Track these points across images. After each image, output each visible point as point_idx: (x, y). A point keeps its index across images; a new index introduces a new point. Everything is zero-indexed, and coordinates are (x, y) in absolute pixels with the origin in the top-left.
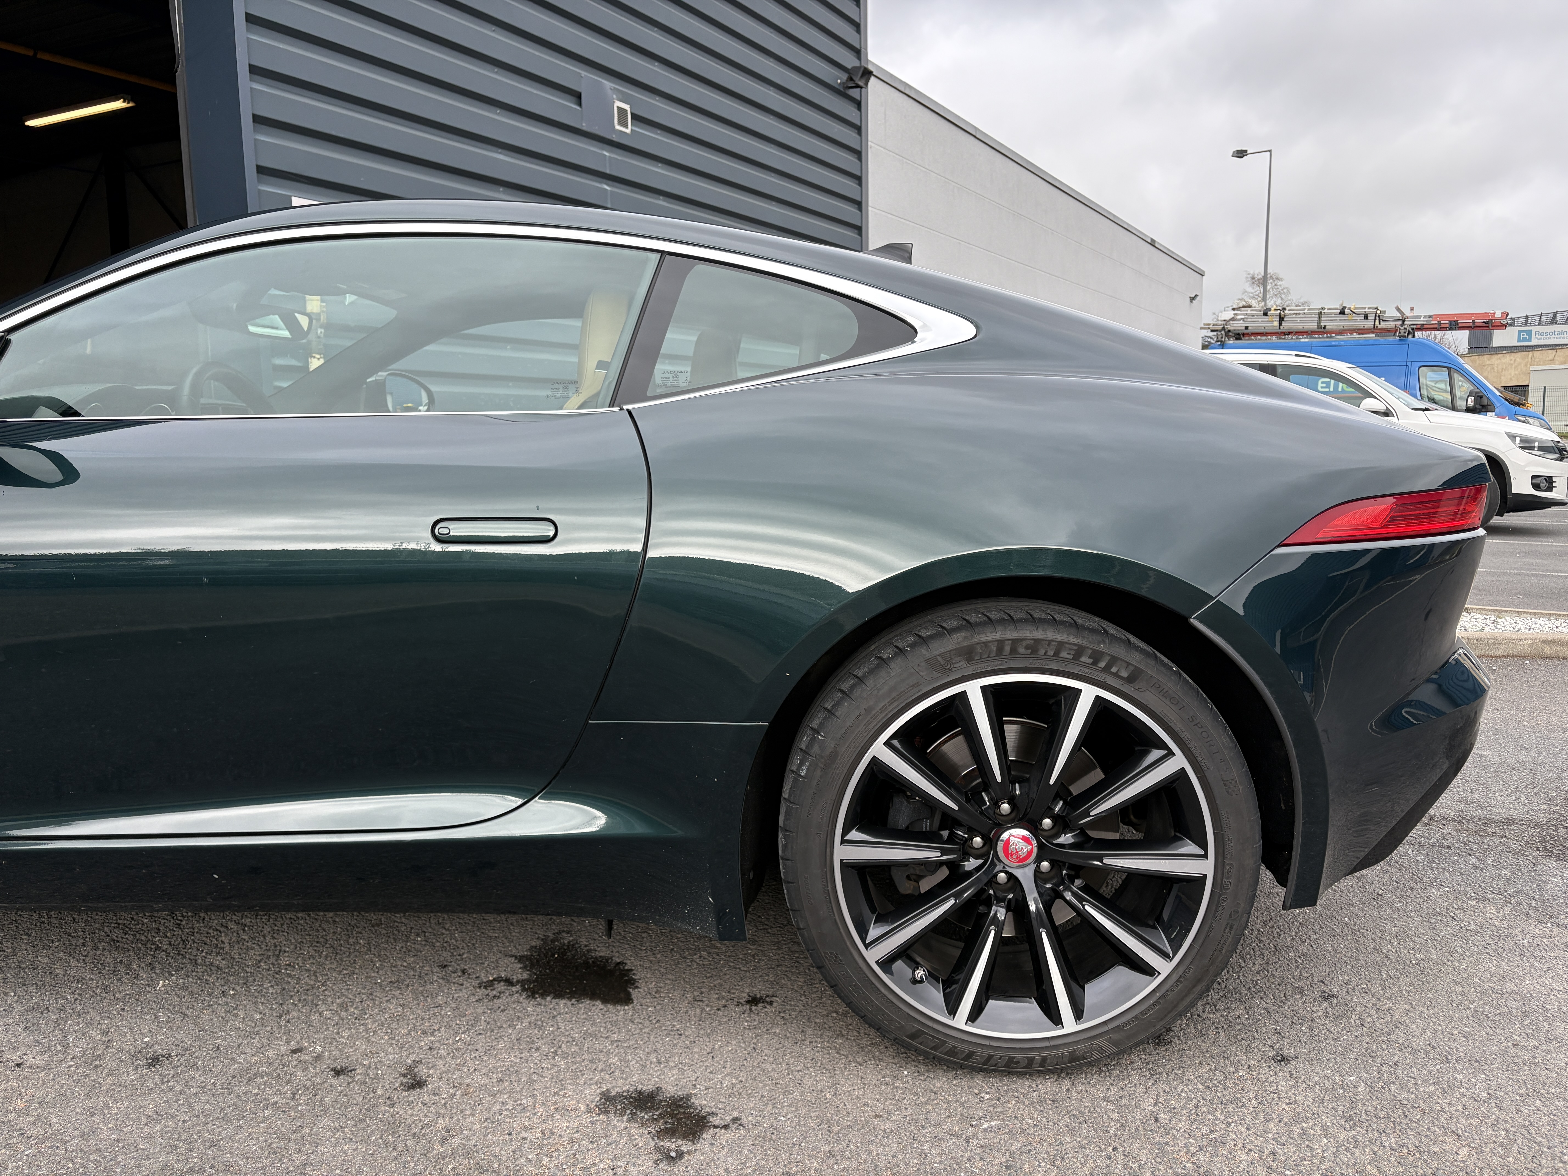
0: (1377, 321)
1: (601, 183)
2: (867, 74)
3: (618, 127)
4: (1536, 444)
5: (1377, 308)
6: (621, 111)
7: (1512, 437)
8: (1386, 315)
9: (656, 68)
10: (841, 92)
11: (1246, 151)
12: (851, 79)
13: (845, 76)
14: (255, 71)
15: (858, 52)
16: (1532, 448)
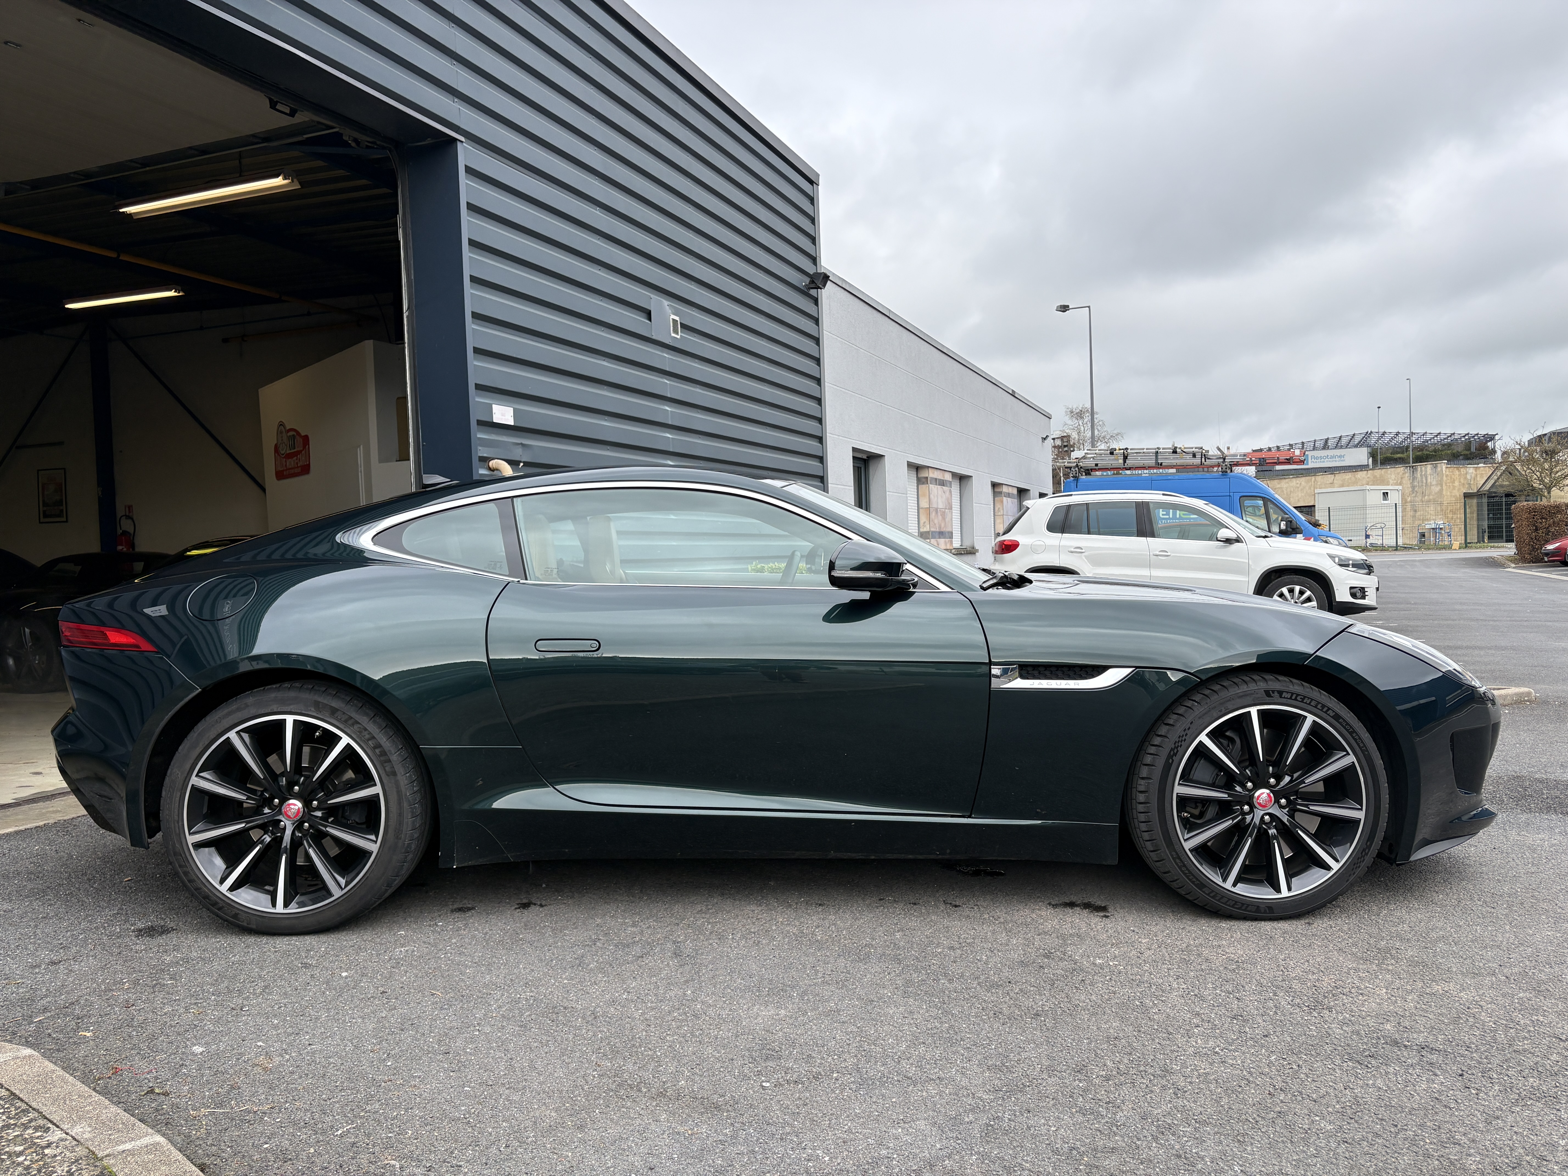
0: (1203, 459)
1: (662, 378)
2: (826, 278)
3: (673, 335)
4: (1351, 562)
5: (1202, 448)
6: (675, 321)
7: (1332, 557)
8: (1210, 454)
9: (693, 286)
10: (804, 292)
11: (1068, 306)
12: (812, 282)
13: (808, 280)
14: (476, 316)
15: (814, 260)
16: (1347, 566)
